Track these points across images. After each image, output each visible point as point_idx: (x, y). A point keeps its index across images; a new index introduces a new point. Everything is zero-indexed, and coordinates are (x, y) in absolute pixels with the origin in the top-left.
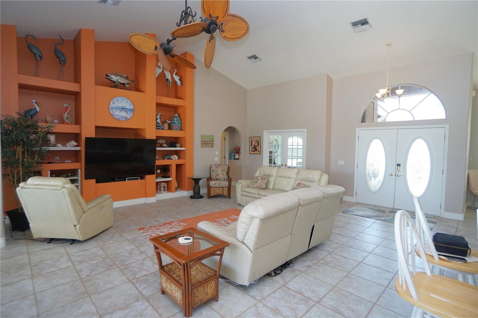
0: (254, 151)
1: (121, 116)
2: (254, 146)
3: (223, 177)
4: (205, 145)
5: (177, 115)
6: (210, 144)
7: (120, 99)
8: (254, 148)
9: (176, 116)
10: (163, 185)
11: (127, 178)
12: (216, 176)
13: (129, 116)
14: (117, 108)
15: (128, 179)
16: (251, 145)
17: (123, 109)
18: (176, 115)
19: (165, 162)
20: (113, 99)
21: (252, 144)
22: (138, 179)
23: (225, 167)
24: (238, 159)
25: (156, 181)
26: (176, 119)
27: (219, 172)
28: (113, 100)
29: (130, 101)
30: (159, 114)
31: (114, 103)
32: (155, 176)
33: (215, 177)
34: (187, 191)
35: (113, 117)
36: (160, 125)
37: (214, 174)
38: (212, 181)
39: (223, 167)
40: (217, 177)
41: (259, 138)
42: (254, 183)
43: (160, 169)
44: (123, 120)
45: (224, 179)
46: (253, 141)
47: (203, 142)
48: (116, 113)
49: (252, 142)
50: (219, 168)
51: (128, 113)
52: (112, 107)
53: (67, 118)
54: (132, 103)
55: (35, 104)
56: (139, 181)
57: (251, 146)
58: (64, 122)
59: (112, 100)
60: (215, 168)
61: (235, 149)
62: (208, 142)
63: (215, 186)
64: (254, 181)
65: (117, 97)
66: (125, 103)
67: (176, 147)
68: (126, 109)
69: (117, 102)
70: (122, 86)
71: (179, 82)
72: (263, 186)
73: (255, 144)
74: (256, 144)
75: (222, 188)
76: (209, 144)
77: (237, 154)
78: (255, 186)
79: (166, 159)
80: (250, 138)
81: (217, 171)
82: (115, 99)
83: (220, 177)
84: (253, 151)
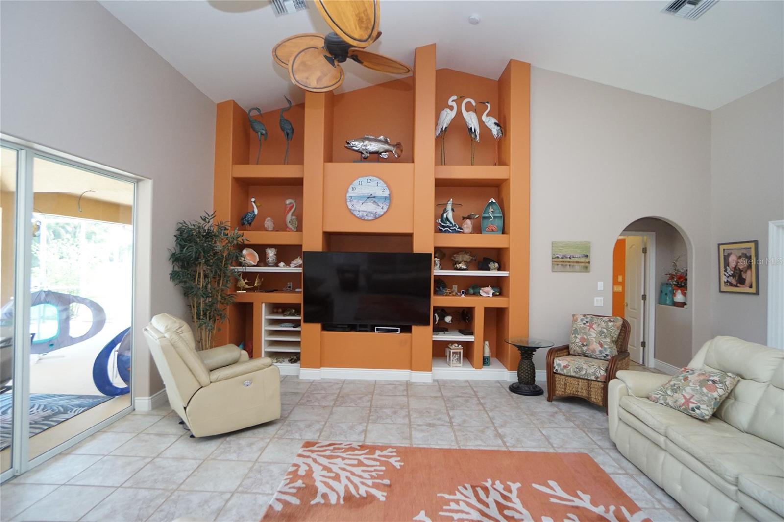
0: (736, 286)
1: (366, 211)
2: (735, 268)
3: (601, 352)
4: (562, 265)
5: (494, 201)
6: (577, 262)
7: (364, 180)
8: (733, 276)
9: (492, 202)
10: (454, 348)
11: (376, 327)
12: (583, 345)
13: (380, 211)
14: (358, 197)
15: (378, 330)
16: (725, 267)
17: (371, 197)
18: (490, 201)
19: (462, 301)
20: (352, 182)
21: (727, 264)
22: (397, 331)
23: (610, 324)
24: (683, 304)
25: (433, 339)
26: (492, 210)
27: (590, 335)
28: (354, 183)
29: (382, 182)
30: (449, 203)
31: (354, 189)
32: (431, 327)
33: (580, 347)
34: (510, 370)
35: (352, 213)
36: (451, 223)
37: (578, 340)
38: (570, 356)
39: (603, 324)
40: (584, 348)
41: (752, 245)
42: (669, 392)
43: (452, 316)
44: (370, 218)
45: (604, 357)
46: (729, 255)
47: (558, 258)
48: (358, 207)
49: (726, 258)
50: (591, 326)
51: (379, 205)
52: (351, 197)
53: (290, 222)
54: (387, 186)
55: (253, 204)
56: (399, 336)
57: (726, 271)
58: (287, 227)
59: (351, 184)
60: (582, 325)
61: (672, 277)
62: (576, 260)
63: (565, 371)
64: (672, 383)
65: (359, 177)
66: (374, 186)
67: (489, 269)
68: (374, 197)
69: (360, 186)
70: (375, 156)
71: (495, 130)
72: (698, 408)
73: (737, 263)
74: (743, 264)
75: (585, 381)
76: (575, 264)
77: (679, 291)
78: (670, 401)
79: (463, 296)
80: (722, 247)
81: (585, 334)
82: (356, 182)
83: (594, 351)
84: (731, 285)
